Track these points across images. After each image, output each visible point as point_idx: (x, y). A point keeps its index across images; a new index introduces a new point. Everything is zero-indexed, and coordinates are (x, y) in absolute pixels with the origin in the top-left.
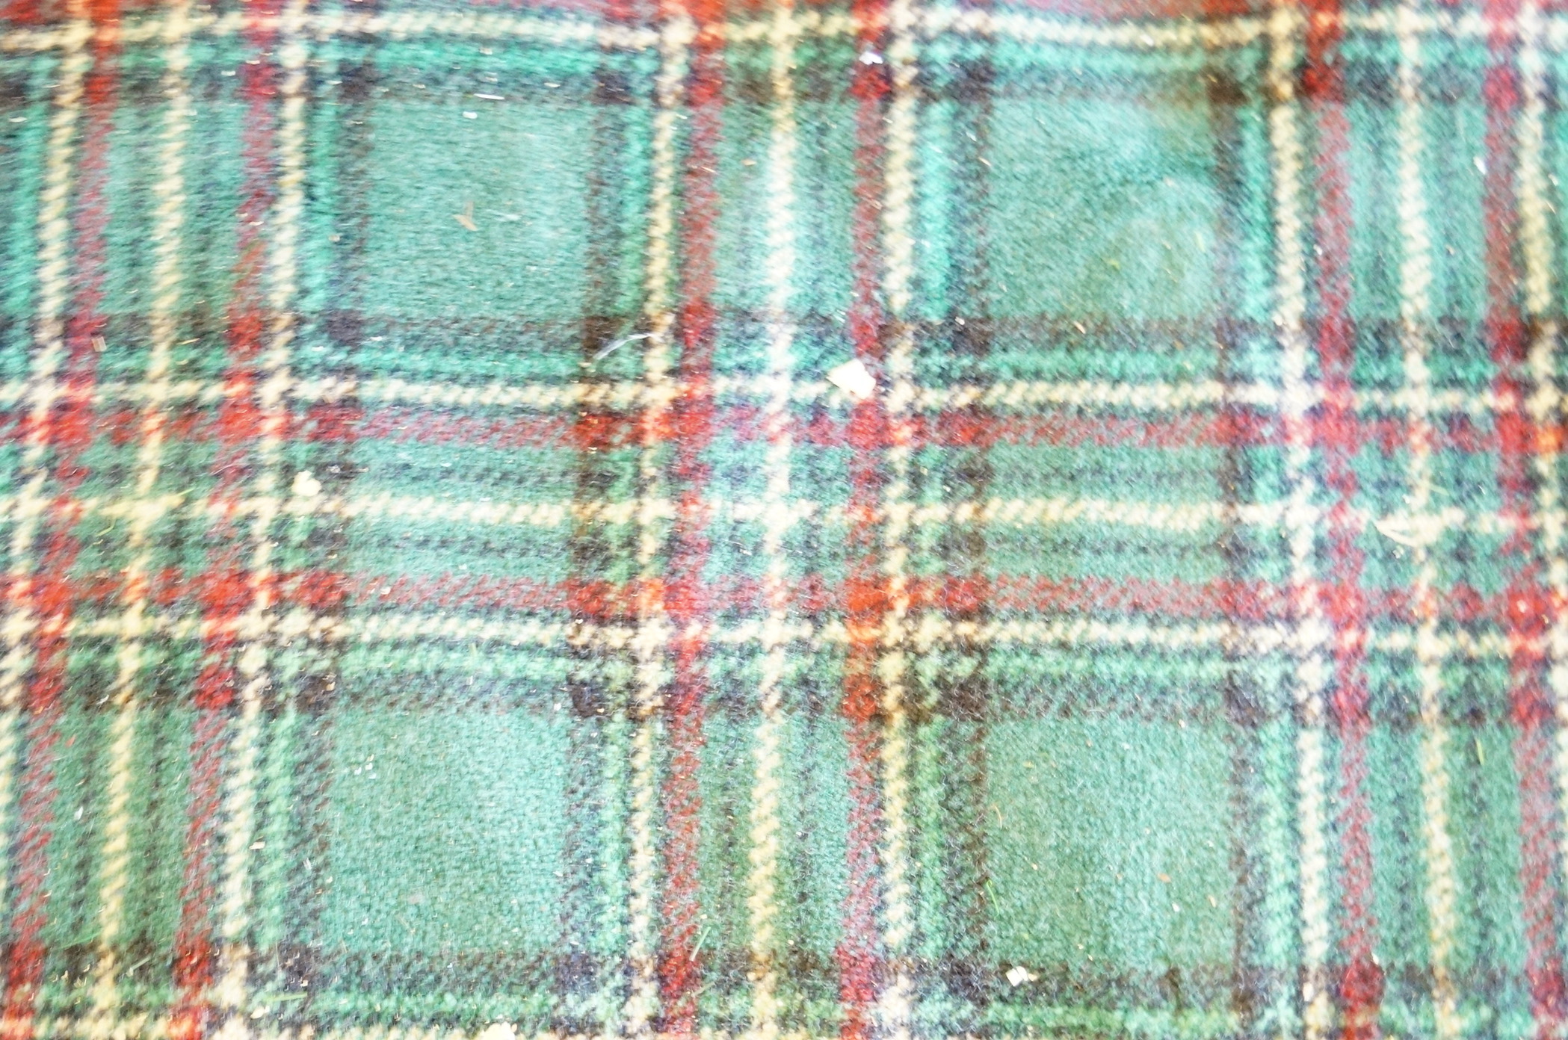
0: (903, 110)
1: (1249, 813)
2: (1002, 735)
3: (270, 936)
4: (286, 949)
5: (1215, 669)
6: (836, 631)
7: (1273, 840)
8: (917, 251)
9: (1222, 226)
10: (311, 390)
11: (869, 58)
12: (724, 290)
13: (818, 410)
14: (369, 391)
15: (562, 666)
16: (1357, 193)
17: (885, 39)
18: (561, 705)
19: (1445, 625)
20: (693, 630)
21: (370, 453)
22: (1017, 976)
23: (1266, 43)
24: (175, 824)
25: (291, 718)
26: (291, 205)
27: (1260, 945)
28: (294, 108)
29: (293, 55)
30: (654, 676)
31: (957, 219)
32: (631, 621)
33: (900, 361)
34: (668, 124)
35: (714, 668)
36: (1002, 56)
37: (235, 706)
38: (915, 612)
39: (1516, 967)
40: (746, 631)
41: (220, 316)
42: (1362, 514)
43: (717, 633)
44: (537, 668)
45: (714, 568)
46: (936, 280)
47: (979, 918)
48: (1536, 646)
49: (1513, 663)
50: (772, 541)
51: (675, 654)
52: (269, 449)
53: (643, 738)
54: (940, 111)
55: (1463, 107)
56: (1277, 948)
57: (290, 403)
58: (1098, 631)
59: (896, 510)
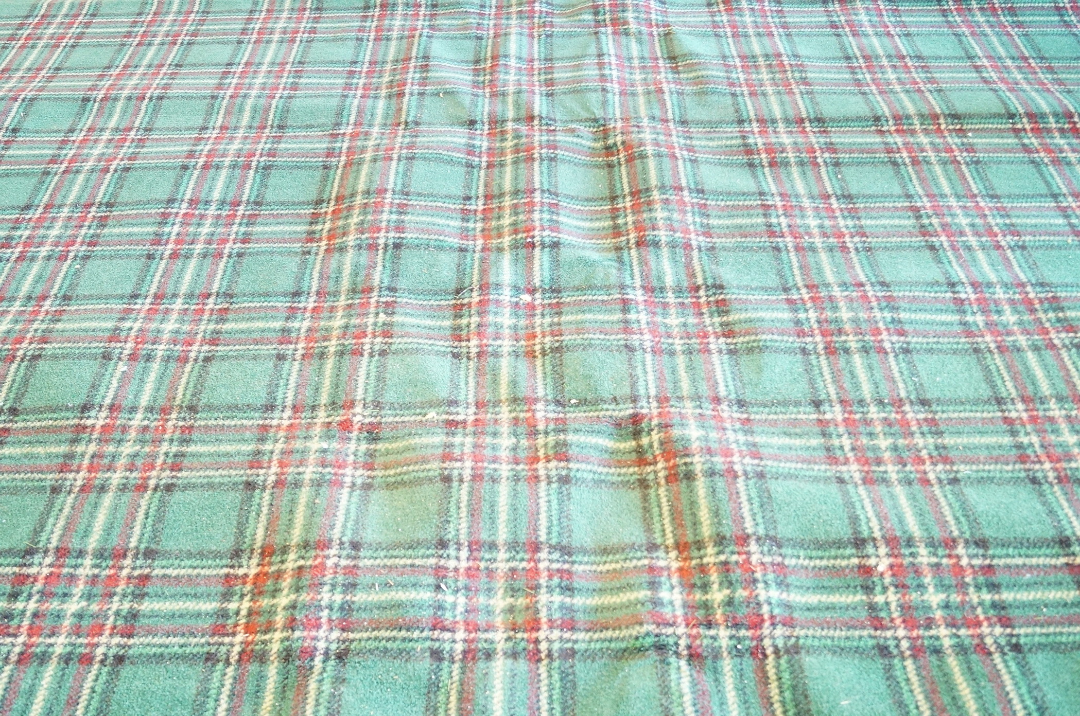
0: (537, 251)
1: (633, 367)
2: (567, 356)
3: (369, 399)
4: (373, 401)
5: (622, 342)
6: (523, 343)
7: (639, 371)
8: (542, 275)
9: (619, 269)
10: (383, 299)
11: (529, 240)
12: (492, 279)
13: (517, 304)
14: (399, 300)
15: (449, 349)
16: (653, 264)
17: (533, 237)
18: (450, 356)
19: (681, 338)
20: (485, 341)
21: (397, 310)
22: (573, 401)
23: (628, 240)
24: (344, 378)
25: (377, 357)
26: (379, 268)
27: (638, 391)
28: (381, 252)
29: (381, 241)
30: (474, 350)
31: (551, 269)
32: (468, 340)
33: (538, 295)
34: (477, 255)
35: (490, 349)
36: (562, 241)
37: (362, 355)
38: (544, 337)
39: (706, 395)
40: (499, 342)
41: (360, 287)
42: (659, 319)
43: (491, 342)
44: (443, 349)
45: (490, 330)
46: (547, 281)
47: (562, 391)
48: (706, 341)
49: (701, 343)
50: (505, 326)
51: (480, 346)
52: (372, 310)
53: (471, 363)
54: (547, 250)
55: (677, 250)
56: (642, 392)
57: (378, 302)
58: (591, 336)
59: (538, 320)
